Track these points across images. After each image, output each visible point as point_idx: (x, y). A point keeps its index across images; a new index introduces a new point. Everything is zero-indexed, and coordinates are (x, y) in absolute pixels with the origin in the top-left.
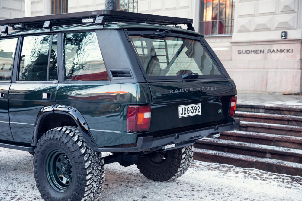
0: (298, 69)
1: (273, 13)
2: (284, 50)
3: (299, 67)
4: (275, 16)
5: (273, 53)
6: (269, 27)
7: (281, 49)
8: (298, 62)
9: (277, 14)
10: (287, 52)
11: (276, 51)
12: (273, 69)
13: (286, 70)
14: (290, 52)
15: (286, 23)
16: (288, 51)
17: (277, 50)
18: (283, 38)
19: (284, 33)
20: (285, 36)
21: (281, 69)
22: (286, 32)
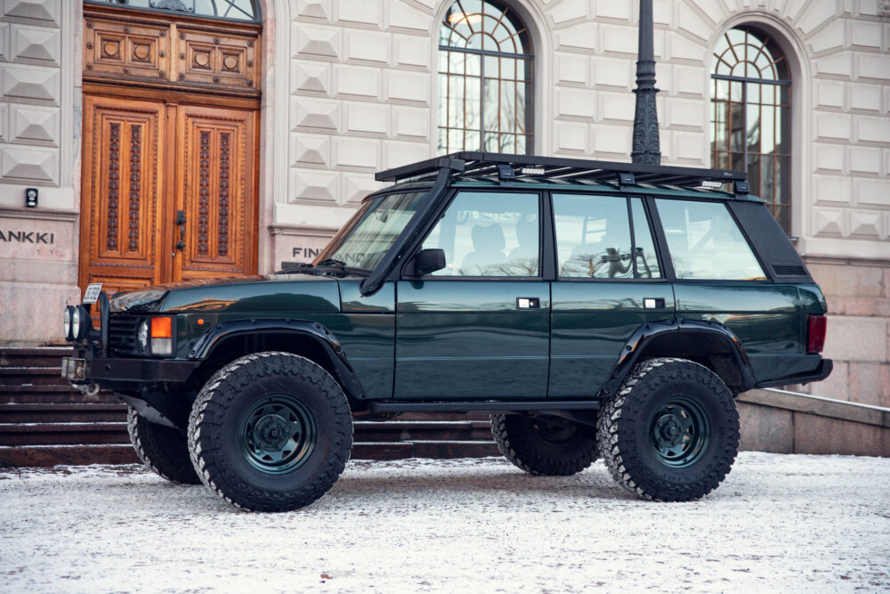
0: (70, 284)
2: (31, 234)
7: (23, 231)
8: (69, 266)
9: (6, 143)
10: (38, 242)
11: (6, 235)
12: (3, 280)
14: (46, 242)
15: (37, 168)
16: (40, 238)
17: (11, 233)
18: (31, 204)
19: (32, 193)
20: (36, 201)
21: (27, 282)
22: (36, 191)
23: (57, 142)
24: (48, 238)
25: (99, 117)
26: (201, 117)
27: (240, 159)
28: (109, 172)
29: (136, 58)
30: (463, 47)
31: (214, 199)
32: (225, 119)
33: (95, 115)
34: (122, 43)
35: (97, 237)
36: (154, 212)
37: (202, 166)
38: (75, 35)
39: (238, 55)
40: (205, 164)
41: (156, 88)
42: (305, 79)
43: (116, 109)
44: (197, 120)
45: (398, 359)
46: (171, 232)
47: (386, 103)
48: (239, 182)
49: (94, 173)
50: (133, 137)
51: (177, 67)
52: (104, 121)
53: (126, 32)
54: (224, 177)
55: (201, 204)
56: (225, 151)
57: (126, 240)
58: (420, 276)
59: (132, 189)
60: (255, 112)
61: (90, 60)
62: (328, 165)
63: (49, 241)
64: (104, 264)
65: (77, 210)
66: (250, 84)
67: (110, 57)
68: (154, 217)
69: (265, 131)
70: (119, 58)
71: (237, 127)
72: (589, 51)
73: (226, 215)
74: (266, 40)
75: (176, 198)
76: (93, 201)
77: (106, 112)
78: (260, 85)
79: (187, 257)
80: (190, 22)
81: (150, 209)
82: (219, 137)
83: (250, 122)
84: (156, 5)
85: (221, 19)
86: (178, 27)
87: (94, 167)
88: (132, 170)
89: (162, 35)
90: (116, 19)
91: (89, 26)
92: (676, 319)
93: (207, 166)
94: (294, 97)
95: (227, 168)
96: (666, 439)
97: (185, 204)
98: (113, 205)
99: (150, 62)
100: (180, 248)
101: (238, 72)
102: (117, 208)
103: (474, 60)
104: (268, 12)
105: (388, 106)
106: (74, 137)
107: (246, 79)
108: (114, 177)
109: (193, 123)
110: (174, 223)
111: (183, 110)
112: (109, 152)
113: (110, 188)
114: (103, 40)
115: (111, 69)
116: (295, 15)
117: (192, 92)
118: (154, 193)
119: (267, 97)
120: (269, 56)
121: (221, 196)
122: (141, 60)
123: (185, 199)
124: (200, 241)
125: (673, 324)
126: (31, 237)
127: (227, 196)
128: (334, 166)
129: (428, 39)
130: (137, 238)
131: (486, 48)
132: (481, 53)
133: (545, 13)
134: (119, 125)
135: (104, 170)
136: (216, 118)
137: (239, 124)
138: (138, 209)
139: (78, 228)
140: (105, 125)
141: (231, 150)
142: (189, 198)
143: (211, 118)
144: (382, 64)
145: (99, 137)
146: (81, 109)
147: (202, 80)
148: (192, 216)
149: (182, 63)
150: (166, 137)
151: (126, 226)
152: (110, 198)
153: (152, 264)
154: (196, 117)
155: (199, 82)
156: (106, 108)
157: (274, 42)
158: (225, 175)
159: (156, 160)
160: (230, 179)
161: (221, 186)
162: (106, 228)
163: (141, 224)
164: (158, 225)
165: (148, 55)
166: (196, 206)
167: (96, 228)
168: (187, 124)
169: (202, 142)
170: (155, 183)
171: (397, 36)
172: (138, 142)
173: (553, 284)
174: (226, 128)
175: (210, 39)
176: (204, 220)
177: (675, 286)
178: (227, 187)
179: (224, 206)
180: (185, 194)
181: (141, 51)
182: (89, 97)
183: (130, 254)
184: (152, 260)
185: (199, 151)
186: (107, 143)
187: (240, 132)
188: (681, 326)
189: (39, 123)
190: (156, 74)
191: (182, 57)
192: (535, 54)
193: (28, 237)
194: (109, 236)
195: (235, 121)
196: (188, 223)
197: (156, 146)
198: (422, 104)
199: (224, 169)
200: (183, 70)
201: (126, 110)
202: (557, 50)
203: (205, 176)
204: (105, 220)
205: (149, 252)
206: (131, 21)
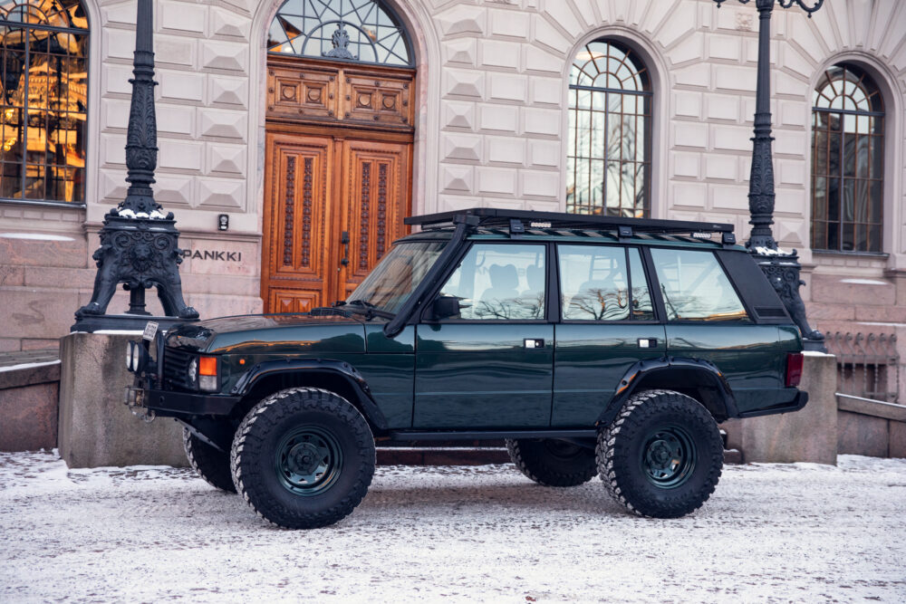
0: (255, 296)
1: (194, 172)
2: (223, 253)
3: (258, 291)
4: (199, 178)
5: (197, 259)
6: (188, 200)
7: (215, 251)
8: (254, 281)
9: (203, 176)
10: (228, 260)
11: (203, 254)
12: (199, 293)
13: (230, 297)
14: (234, 260)
15: (228, 197)
16: (230, 256)
17: (206, 253)
18: (223, 227)
19: (224, 218)
20: (227, 225)
21: (220, 294)
22: (227, 216)
23: (244, 175)
24: (236, 256)
25: (278, 151)
26: (363, 150)
27: (396, 186)
28: (286, 198)
29: (309, 100)
30: (590, 85)
31: (374, 221)
32: (384, 152)
33: (275, 150)
34: (298, 87)
35: (275, 255)
36: (323, 232)
37: (363, 193)
38: (260, 82)
39: (395, 96)
40: (366, 190)
41: (326, 126)
42: (453, 116)
43: (292, 145)
44: (360, 153)
45: (417, 394)
46: (337, 250)
47: (522, 136)
48: (394, 206)
49: (273, 200)
50: (306, 169)
51: (344, 108)
52: (283, 155)
53: (302, 77)
54: (382, 202)
55: (362, 225)
56: (383, 179)
57: (299, 257)
58: (437, 320)
59: (304, 213)
60: (409, 146)
61: (272, 102)
62: (471, 192)
63: (237, 259)
64: (281, 277)
65: (260, 233)
66: (405, 121)
67: (288, 99)
68: (323, 237)
69: (418, 161)
70: (295, 100)
71: (394, 158)
72: (703, 89)
73: (384, 234)
74: (419, 83)
75: (341, 220)
76: (272, 224)
77: (283, 147)
78: (414, 121)
79: (350, 272)
80: (356, 68)
81: (319, 230)
82: (378, 167)
83: (404, 154)
84: (327, 54)
85: (381, 65)
86: (345, 72)
87: (273, 195)
88: (305, 197)
89: (332, 80)
90: (294, 67)
91: (271, 73)
92: (667, 357)
93: (368, 193)
94: (443, 133)
95: (385, 194)
96: (657, 462)
97: (349, 225)
98: (289, 226)
99: (320, 103)
100: (345, 263)
101: (395, 110)
102: (292, 229)
103: (599, 97)
104: (422, 59)
105: (524, 140)
106: (258, 169)
107: (402, 117)
108: (290, 202)
109: (357, 155)
110: (340, 241)
111: (349, 144)
112: (286, 181)
113: (287, 212)
114: (282, 85)
115: (288, 110)
116: (445, 61)
117: (356, 128)
118: (323, 216)
119: (420, 133)
120: (422, 96)
121: (379, 218)
122: (314, 102)
123: (349, 221)
124: (361, 258)
125: (664, 361)
126: (222, 256)
127: (384, 218)
128: (477, 192)
129: (560, 80)
130: (308, 255)
131: (610, 87)
132: (607, 91)
133: (664, 55)
134: (294, 158)
135: (281, 197)
136: (376, 151)
137: (395, 156)
138: (309, 230)
139: (260, 247)
140: (283, 159)
141: (388, 178)
142: (352, 221)
143: (372, 151)
144: (519, 103)
145: (278, 168)
146: (264, 145)
147: (364, 118)
148: (354, 236)
149: (348, 103)
150: (334, 168)
151: (299, 245)
152: (286, 220)
153: (321, 277)
154: (359, 150)
155: (362, 120)
156: (283, 144)
157: (427, 85)
158: (383, 200)
159: (325, 188)
160: (387, 204)
161: (380, 210)
162: (283, 246)
163: (312, 243)
164: (326, 244)
165: (320, 97)
166: (358, 227)
167: (275, 247)
168: (351, 156)
169: (364, 172)
170: (324, 208)
171: (533, 77)
172: (311, 173)
173: (556, 326)
174: (384, 160)
175: (372, 83)
176: (364, 239)
177: (667, 327)
178: (385, 210)
179: (381, 227)
180: (349, 217)
181: (314, 93)
182: (270, 134)
183: (303, 269)
184: (321, 274)
185: (361, 179)
186: (285, 174)
187: (396, 162)
188: (672, 364)
189: (231, 158)
190: (326, 114)
191: (348, 99)
192: (654, 90)
193: (220, 256)
194: (285, 253)
195: (392, 153)
196: (351, 242)
197: (325, 175)
198: (554, 137)
199: (382, 195)
200: (348, 110)
201: (301, 145)
202: (674, 88)
203: (365, 202)
204: (282, 239)
205: (319, 267)
206: (305, 69)
